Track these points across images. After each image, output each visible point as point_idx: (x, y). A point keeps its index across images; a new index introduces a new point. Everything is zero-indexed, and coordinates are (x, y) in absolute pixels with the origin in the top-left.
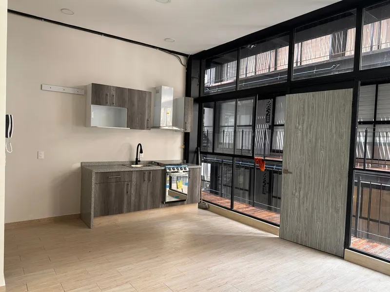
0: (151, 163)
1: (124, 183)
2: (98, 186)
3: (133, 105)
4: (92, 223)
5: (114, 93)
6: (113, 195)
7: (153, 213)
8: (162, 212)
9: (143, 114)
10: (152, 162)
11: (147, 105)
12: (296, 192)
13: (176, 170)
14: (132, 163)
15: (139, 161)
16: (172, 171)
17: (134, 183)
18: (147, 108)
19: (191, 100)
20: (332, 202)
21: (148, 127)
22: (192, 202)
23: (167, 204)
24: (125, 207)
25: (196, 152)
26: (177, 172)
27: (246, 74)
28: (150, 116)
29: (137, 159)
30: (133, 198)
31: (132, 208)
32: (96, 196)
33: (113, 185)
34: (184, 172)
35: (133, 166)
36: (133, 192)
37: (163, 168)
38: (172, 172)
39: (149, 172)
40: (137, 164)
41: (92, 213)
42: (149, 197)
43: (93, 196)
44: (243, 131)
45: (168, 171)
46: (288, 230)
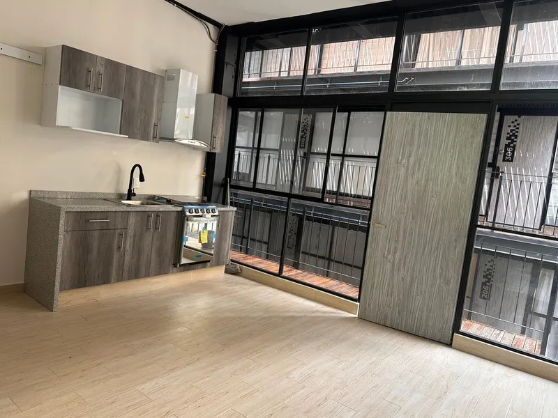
0: (153, 199)
1: (114, 233)
2: (68, 237)
3: (133, 95)
4: (55, 301)
5: (101, 69)
6: (95, 252)
7: (158, 282)
8: (172, 280)
9: (148, 113)
10: (154, 196)
11: (155, 99)
12: (389, 253)
13: (200, 214)
14: (121, 197)
15: (134, 195)
16: (194, 214)
17: (131, 232)
18: (155, 104)
19: (223, 100)
20: (441, 269)
21: (154, 138)
22: (218, 264)
23: (182, 268)
24: (114, 272)
25: (224, 185)
26: (201, 216)
27: (280, 72)
28: (159, 119)
29: (130, 190)
30: (127, 258)
31: (126, 274)
32: (65, 254)
33: (96, 234)
34: (212, 216)
35: (123, 201)
36: (128, 247)
37: (180, 209)
38: (194, 216)
39: (158, 214)
40: (129, 199)
41: (57, 284)
42: (154, 255)
43: (59, 253)
44: (269, 156)
45: (188, 214)
46: (372, 307)
